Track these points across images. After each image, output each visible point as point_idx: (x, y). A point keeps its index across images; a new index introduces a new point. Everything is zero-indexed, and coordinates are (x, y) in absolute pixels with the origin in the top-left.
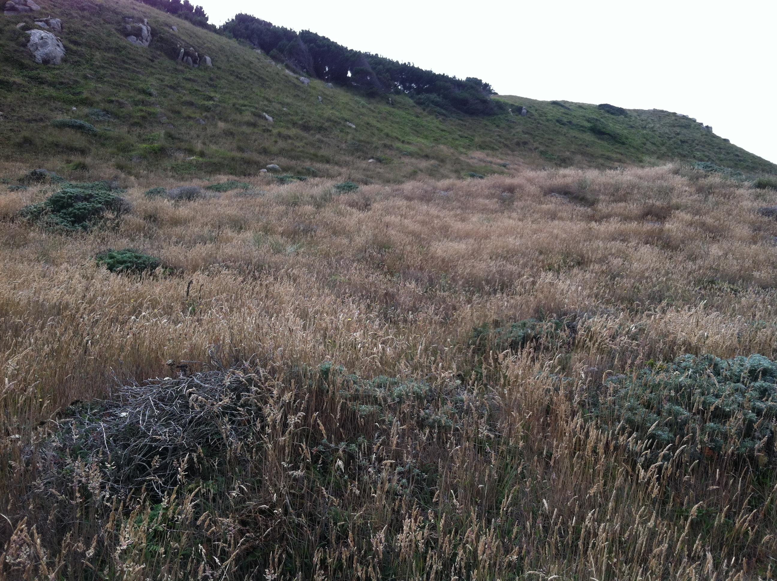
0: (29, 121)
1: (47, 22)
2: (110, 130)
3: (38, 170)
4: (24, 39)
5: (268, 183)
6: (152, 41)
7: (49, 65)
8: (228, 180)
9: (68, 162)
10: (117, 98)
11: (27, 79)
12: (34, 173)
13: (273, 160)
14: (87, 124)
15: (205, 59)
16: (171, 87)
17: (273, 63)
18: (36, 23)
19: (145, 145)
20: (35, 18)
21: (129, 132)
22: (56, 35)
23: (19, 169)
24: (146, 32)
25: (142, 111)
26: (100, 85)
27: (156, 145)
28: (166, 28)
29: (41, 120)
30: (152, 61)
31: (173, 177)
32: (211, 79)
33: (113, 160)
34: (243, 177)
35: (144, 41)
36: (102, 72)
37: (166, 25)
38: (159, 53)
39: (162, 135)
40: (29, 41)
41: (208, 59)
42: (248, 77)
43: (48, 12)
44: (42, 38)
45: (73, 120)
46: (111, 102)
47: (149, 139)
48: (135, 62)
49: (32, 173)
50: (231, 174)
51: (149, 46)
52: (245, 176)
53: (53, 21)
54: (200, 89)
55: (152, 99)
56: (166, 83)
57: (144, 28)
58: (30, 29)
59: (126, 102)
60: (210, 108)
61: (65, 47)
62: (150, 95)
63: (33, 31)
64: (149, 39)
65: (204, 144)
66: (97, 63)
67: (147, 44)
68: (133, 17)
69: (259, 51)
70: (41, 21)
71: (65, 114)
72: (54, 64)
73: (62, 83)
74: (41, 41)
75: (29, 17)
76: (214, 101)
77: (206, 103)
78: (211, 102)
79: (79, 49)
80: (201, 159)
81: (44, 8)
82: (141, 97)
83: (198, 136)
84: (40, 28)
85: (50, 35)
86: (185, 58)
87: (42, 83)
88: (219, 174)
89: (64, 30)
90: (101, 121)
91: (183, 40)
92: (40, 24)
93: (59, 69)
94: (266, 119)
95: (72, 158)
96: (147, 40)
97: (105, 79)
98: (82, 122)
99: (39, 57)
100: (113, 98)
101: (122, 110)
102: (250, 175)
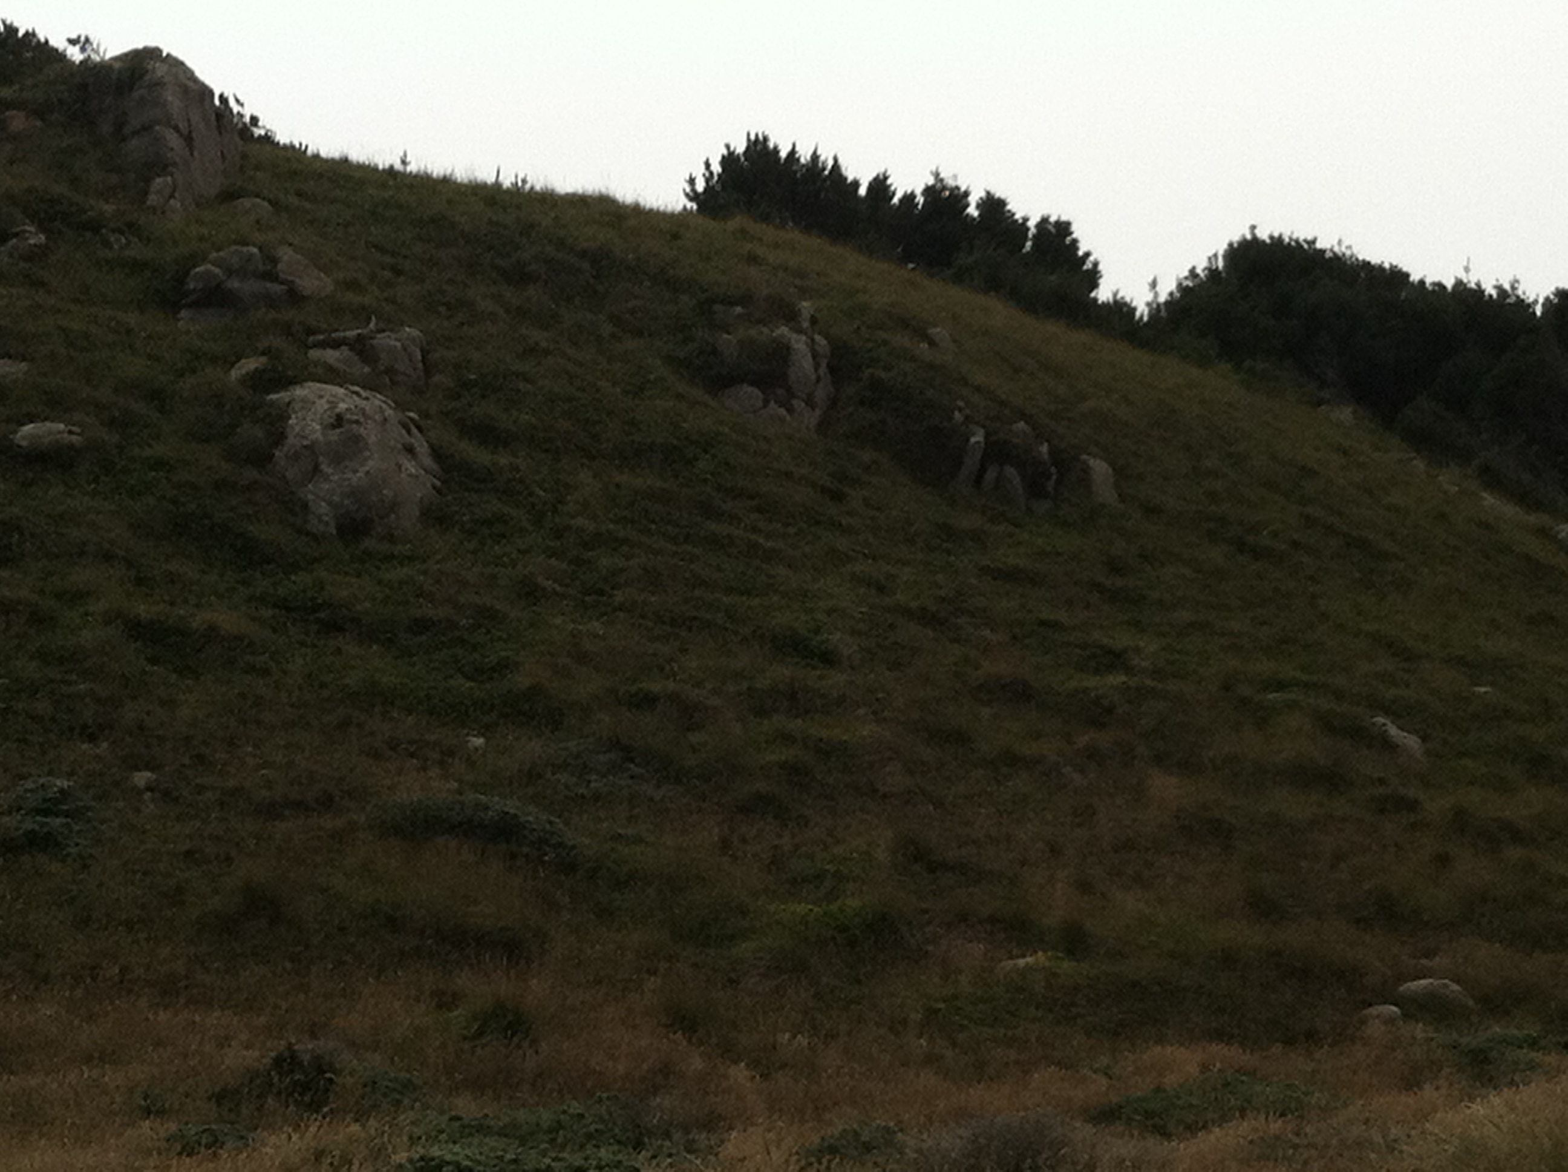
0: (270, 811)
1: (362, 348)
2: (639, 840)
3: (306, 1047)
4: (259, 433)
5: (1411, 1082)
6: (833, 402)
7: (369, 543)
8: (1205, 1068)
9: (445, 1001)
10: (671, 686)
11: (267, 613)
12: (287, 1062)
13: (1429, 954)
14: (533, 816)
15: (1086, 469)
16: (926, 618)
17: (1419, 465)
18: (314, 354)
19: (801, 908)
20: (310, 332)
21: (725, 844)
22: (400, 406)
23: (224, 1042)
24: (807, 364)
25: (787, 738)
26: (597, 627)
27: (853, 903)
28: (901, 340)
29: (327, 802)
30: (837, 497)
31: (931, 1059)
32: (1115, 567)
33: (652, 983)
34: (1277, 1049)
35: (798, 404)
36: (605, 561)
37: (903, 323)
38: (867, 456)
39: (882, 855)
40: (279, 437)
41: (1099, 467)
42: (1295, 545)
43: (367, 300)
44: (339, 421)
45: (471, 796)
46: (648, 701)
47: (820, 877)
48: (759, 510)
49: (278, 1061)
50: (1220, 1036)
51: (823, 426)
52: (1289, 1042)
53: (387, 341)
54: (1062, 616)
55: (837, 680)
56: (900, 597)
57: (799, 343)
58: (286, 382)
59: (715, 701)
60: (1110, 711)
61: (437, 453)
62: (828, 658)
63: (299, 392)
64: (821, 394)
65: (1084, 886)
66: (580, 521)
67: (812, 418)
68: (746, 300)
69: (1345, 414)
70: (336, 345)
71: (434, 772)
72: (391, 539)
73: (421, 626)
74: (334, 435)
75: (287, 330)
76: (1129, 670)
77: (1091, 682)
78: (1117, 679)
79: (503, 461)
80: (1067, 966)
81: (352, 285)
82: (782, 672)
83: (1054, 850)
84: (332, 376)
85: (376, 403)
86: (991, 475)
87: (334, 627)
88: (1161, 1040)
89: (437, 378)
90: (597, 797)
91: (978, 389)
92: (331, 356)
93: (411, 559)
94: (1389, 746)
95: (463, 980)
96: (810, 402)
97: (619, 597)
98: (511, 806)
99: (323, 508)
100: (655, 686)
101: (695, 738)
102: (1312, 1036)
